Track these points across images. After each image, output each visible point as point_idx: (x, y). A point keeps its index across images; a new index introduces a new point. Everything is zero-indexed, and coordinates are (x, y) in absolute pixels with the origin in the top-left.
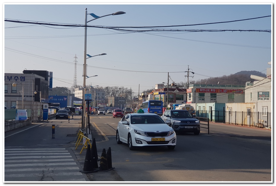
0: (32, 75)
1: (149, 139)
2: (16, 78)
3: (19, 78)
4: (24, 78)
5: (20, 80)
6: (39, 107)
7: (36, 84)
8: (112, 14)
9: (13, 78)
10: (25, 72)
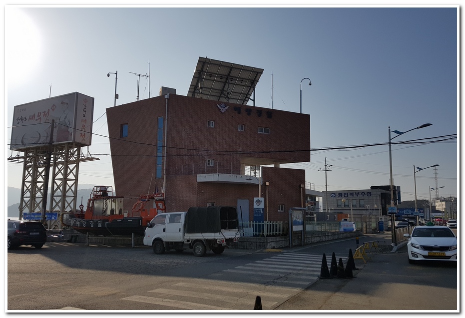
0: (377, 190)
1: (426, 253)
2: (363, 194)
3: (366, 193)
4: (370, 193)
5: (366, 196)
6: (372, 220)
7: (382, 198)
8: (417, 128)
9: (360, 194)
10: (372, 188)
